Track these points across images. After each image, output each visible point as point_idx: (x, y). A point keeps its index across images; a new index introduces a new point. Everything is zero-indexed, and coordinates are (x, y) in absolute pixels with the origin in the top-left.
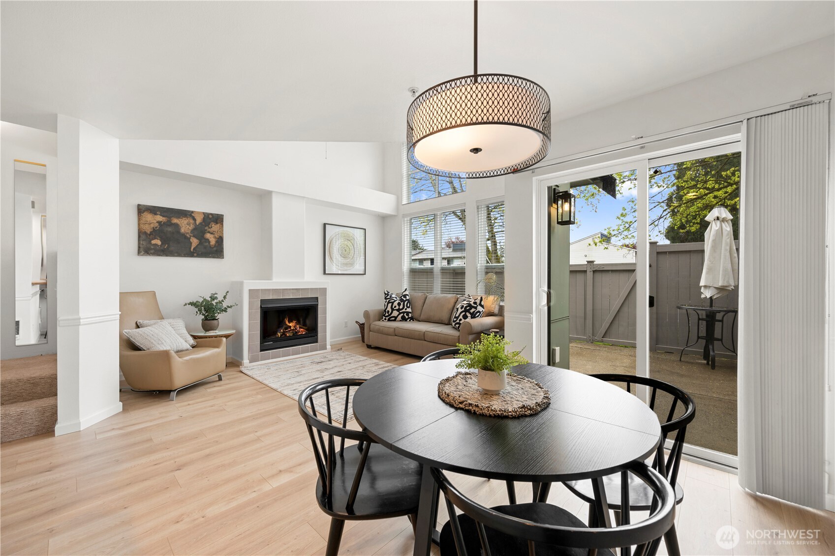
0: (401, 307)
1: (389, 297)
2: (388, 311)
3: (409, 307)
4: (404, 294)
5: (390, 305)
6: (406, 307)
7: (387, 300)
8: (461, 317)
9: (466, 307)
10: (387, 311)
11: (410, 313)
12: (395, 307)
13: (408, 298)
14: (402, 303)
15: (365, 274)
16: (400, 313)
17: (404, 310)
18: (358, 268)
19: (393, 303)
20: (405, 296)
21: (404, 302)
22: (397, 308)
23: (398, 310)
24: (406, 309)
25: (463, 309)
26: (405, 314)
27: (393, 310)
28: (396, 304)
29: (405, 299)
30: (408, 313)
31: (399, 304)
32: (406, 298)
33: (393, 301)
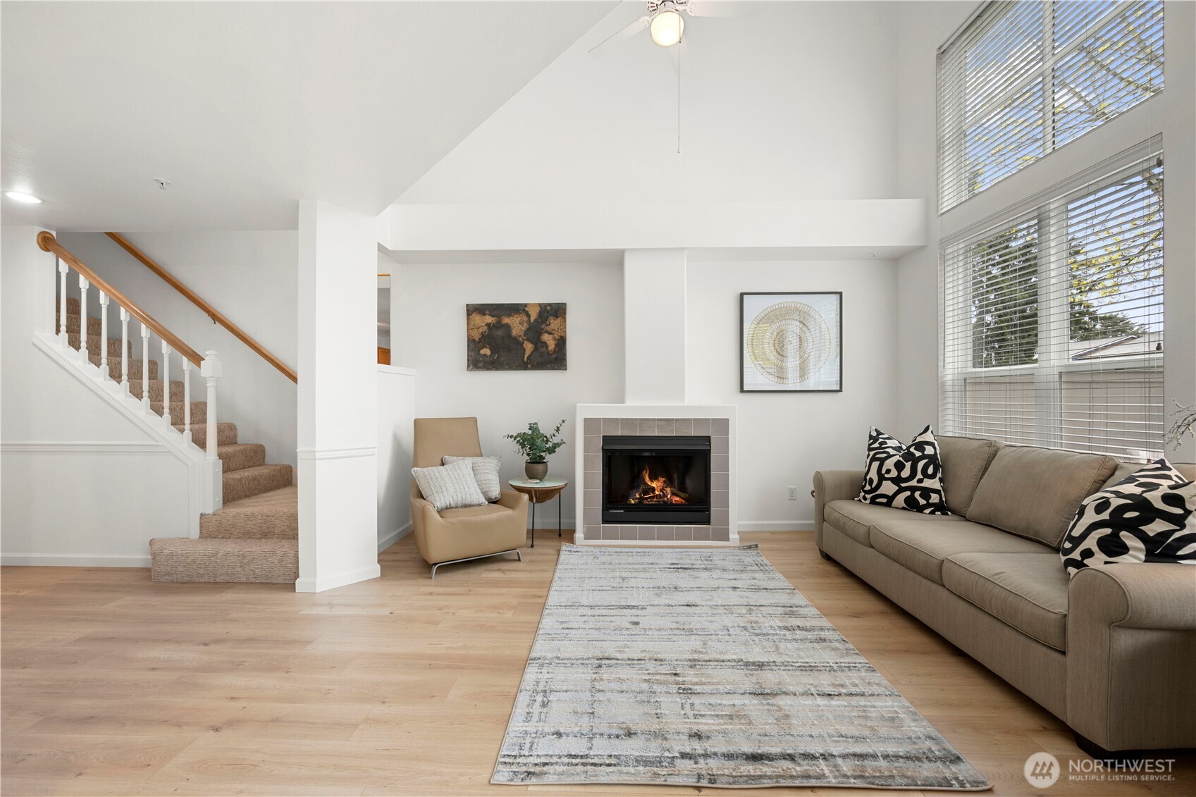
0: (906, 473)
1: (876, 445)
2: (871, 481)
3: (933, 476)
4: (919, 439)
5: (876, 465)
6: (919, 476)
7: (872, 453)
8: (1091, 542)
10: (868, 478)
11: (937, 492)
12: (888, 471)
13: (929, 450)
14: (908, 465)
15: (841, 390)
16: (901, 490)
17: (914, 483)
18: (823, 376)
19: (882, 461)
20: (920, 446)
21: (915, 461)
22: (894, 474)
23: (897, 481)
24: (920, 481)
25: (1105, 516)
26: (917, 494)
27: (882, 478)
28: (889, 464)
29: (918, 454)
30: (926, 493)
31: (899, 466)
32: (923, 450)
33: (883, 456)
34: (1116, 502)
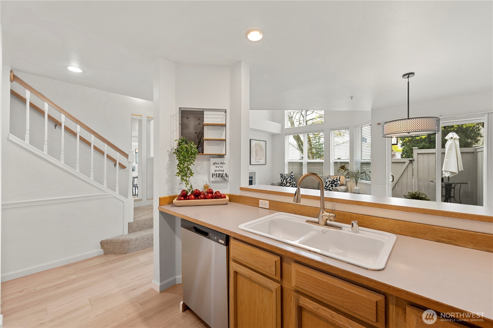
0: (291, 181)
1: (283, 176)
2: (284, 184)
3: (294, 181)
4: (291, 174)
5: (285, 180)
6: (293, 181)
7: (283, 178)
8: (330, 186)
9: (332, 181)
10: (283, 183)
11: (295, 184)
12: (288, 181)
13: (294, 177)
14: (291, 179)
15: (266, 164)
16: (291, 184)
17: (292, 183)
18: (263, 161)
19: (287, 179)
20: (292, 176)
21: (292, 178)
22: (289, 181)
23: (290, 183)
24: (293, 182)
25: (330, 183)
26: (293, 185)
27: (287, 183)
28: (288, 180)
29: (292, 177)
30: (294, 184)
31: (290, 180)
32: (293, 177)
33: (286, 178)
34: (331, 181)
